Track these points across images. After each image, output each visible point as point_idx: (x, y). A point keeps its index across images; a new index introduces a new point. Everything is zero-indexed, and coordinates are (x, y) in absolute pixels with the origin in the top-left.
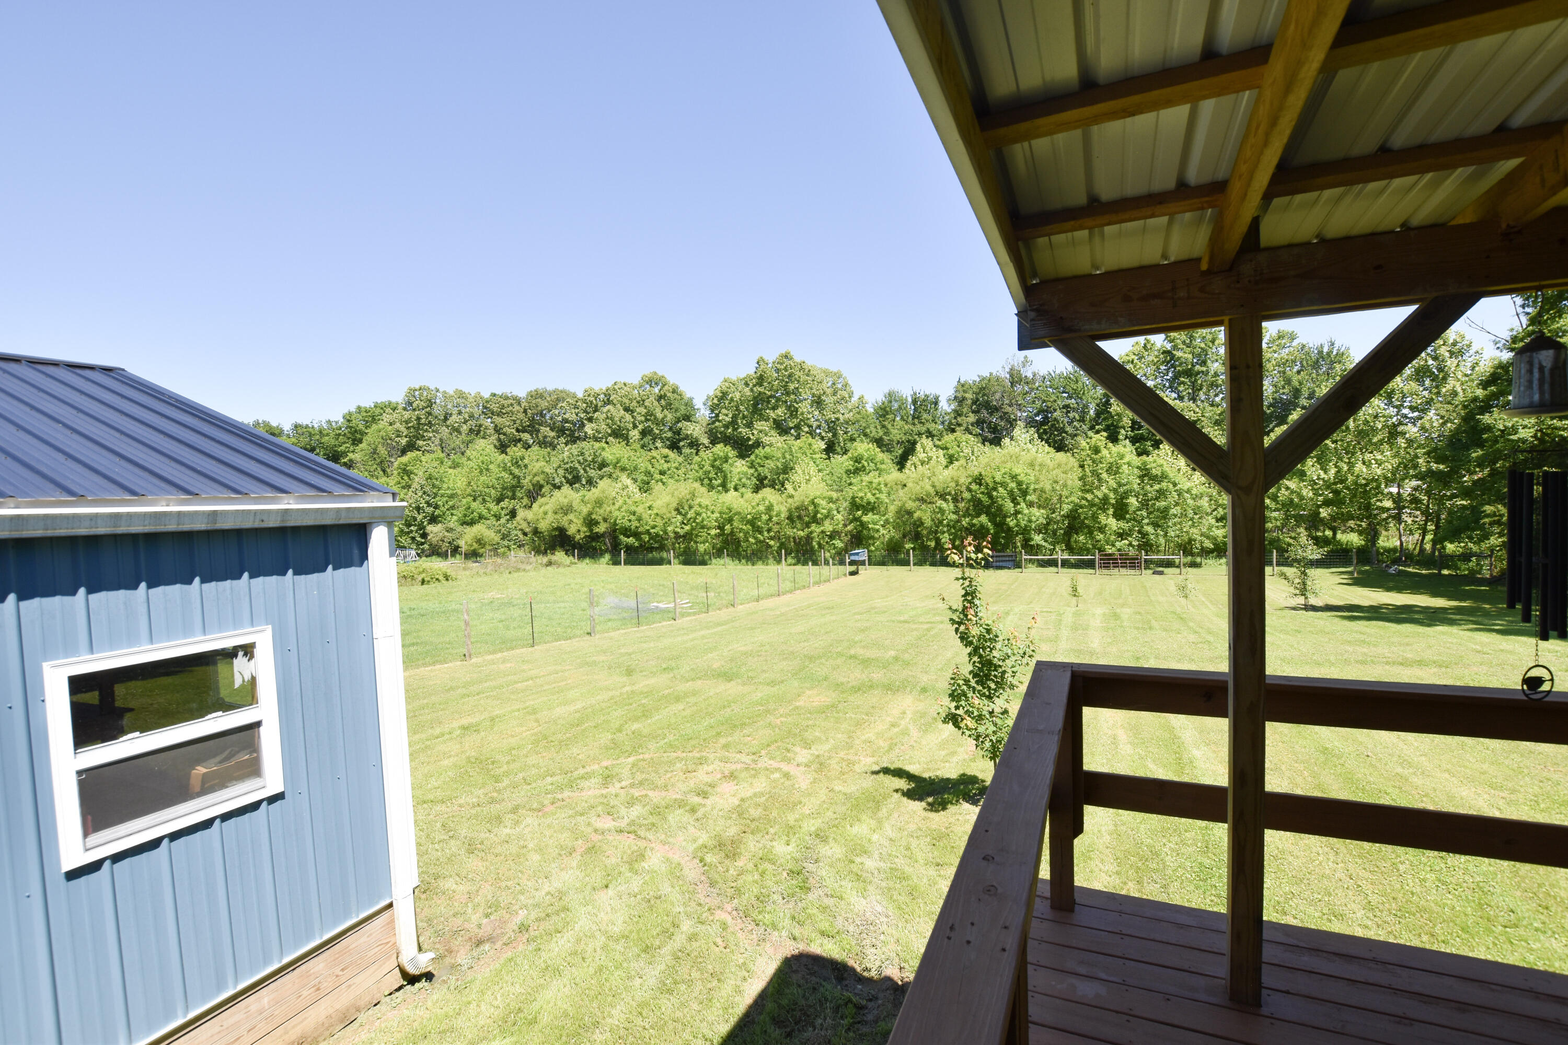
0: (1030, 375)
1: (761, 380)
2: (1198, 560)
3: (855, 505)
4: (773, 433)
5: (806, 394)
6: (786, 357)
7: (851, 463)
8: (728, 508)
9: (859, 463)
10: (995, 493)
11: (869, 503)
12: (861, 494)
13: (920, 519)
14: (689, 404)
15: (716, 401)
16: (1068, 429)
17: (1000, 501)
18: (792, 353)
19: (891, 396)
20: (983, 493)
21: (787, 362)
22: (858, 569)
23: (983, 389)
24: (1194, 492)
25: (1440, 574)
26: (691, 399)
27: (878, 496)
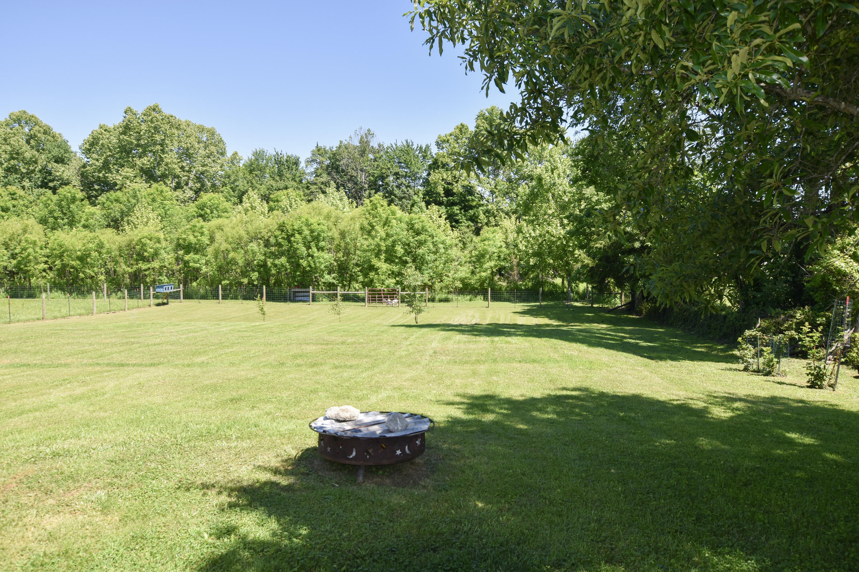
0: (376, 146)
1: (127, 129)
2: (450, 296)
3: (179, 246)
4: (138, 179)
5: (173, 147)
6: (154, 110)
7: (196, 210)
8: (58, 245)
9: (202, 210)
10: (292, 239)
11: (190, 244)
12: (184, 236)
13: (233, 259)
14: (64, 146)
15: (87, 146)
16: (397, 192)
17: (295, 245)
18: (160, 107)
19: (259, 155)
20: (283, 238)
21: (154, 114)
22: (168, 301)
23: (334, 155)
24: (448, 242)
25: (592, 307)
26: (66, 142)
27: (199, 238)
